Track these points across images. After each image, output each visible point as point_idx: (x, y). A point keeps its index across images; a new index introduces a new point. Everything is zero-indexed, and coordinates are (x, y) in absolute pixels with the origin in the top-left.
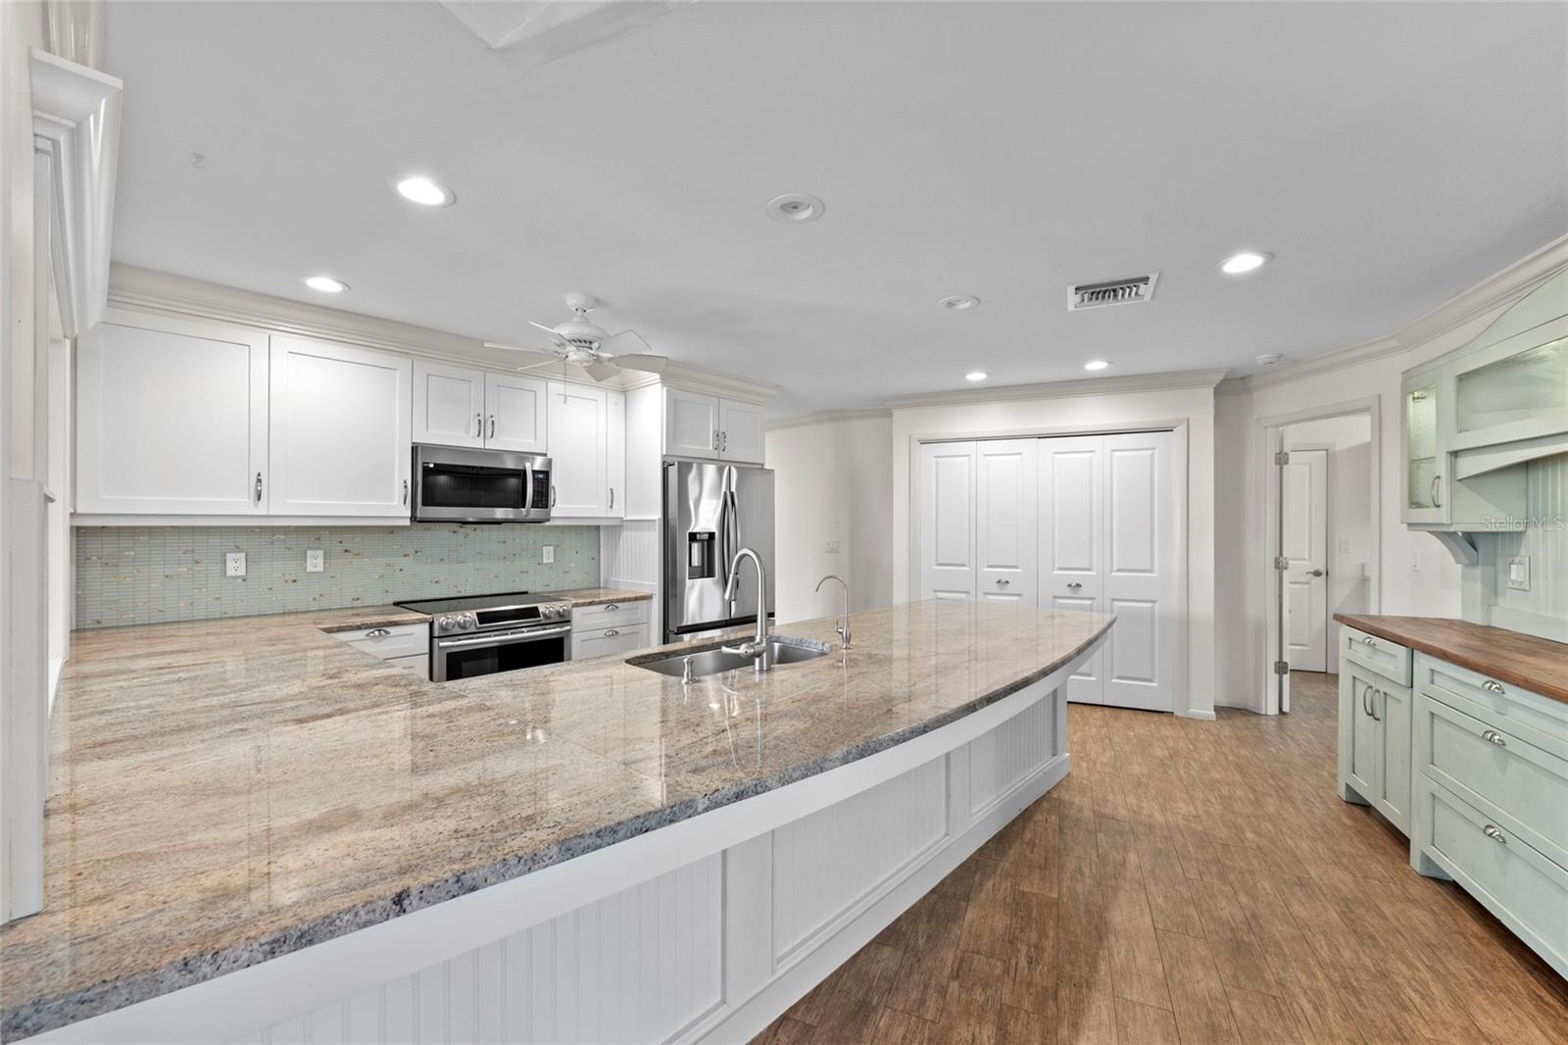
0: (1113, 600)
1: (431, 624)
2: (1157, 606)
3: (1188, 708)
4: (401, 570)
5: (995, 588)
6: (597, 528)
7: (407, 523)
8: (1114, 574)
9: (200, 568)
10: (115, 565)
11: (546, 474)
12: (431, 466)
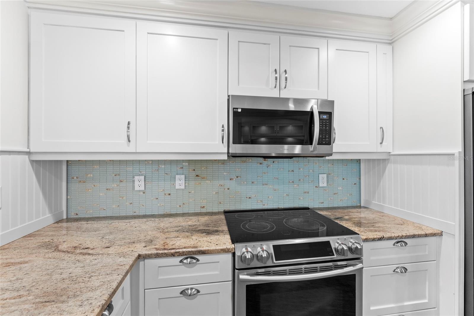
1: (234, 254)
4: (228, 189)
6: (359, 161)
7: (225, 157)
9: (122, 184)
10: (84, 182)
11: (330, 114)
12: (240, 110)
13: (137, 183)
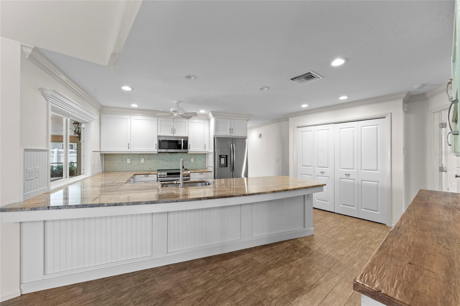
0: (362, 180)
1: (157, 175)
2: (379, 183)
3: (392, 224)
5: (320, 174)
6: (205, 154)
7: (157, 153)
8: (362, 171)
9: (122, 161)
10: (110, 160)
11: (187, 141)
12: (160, 140)
13: (128, 161)
